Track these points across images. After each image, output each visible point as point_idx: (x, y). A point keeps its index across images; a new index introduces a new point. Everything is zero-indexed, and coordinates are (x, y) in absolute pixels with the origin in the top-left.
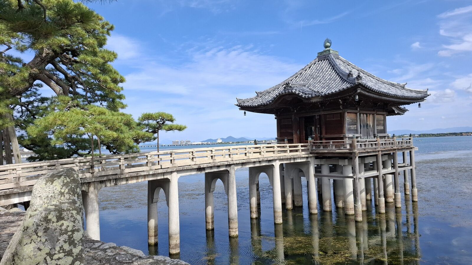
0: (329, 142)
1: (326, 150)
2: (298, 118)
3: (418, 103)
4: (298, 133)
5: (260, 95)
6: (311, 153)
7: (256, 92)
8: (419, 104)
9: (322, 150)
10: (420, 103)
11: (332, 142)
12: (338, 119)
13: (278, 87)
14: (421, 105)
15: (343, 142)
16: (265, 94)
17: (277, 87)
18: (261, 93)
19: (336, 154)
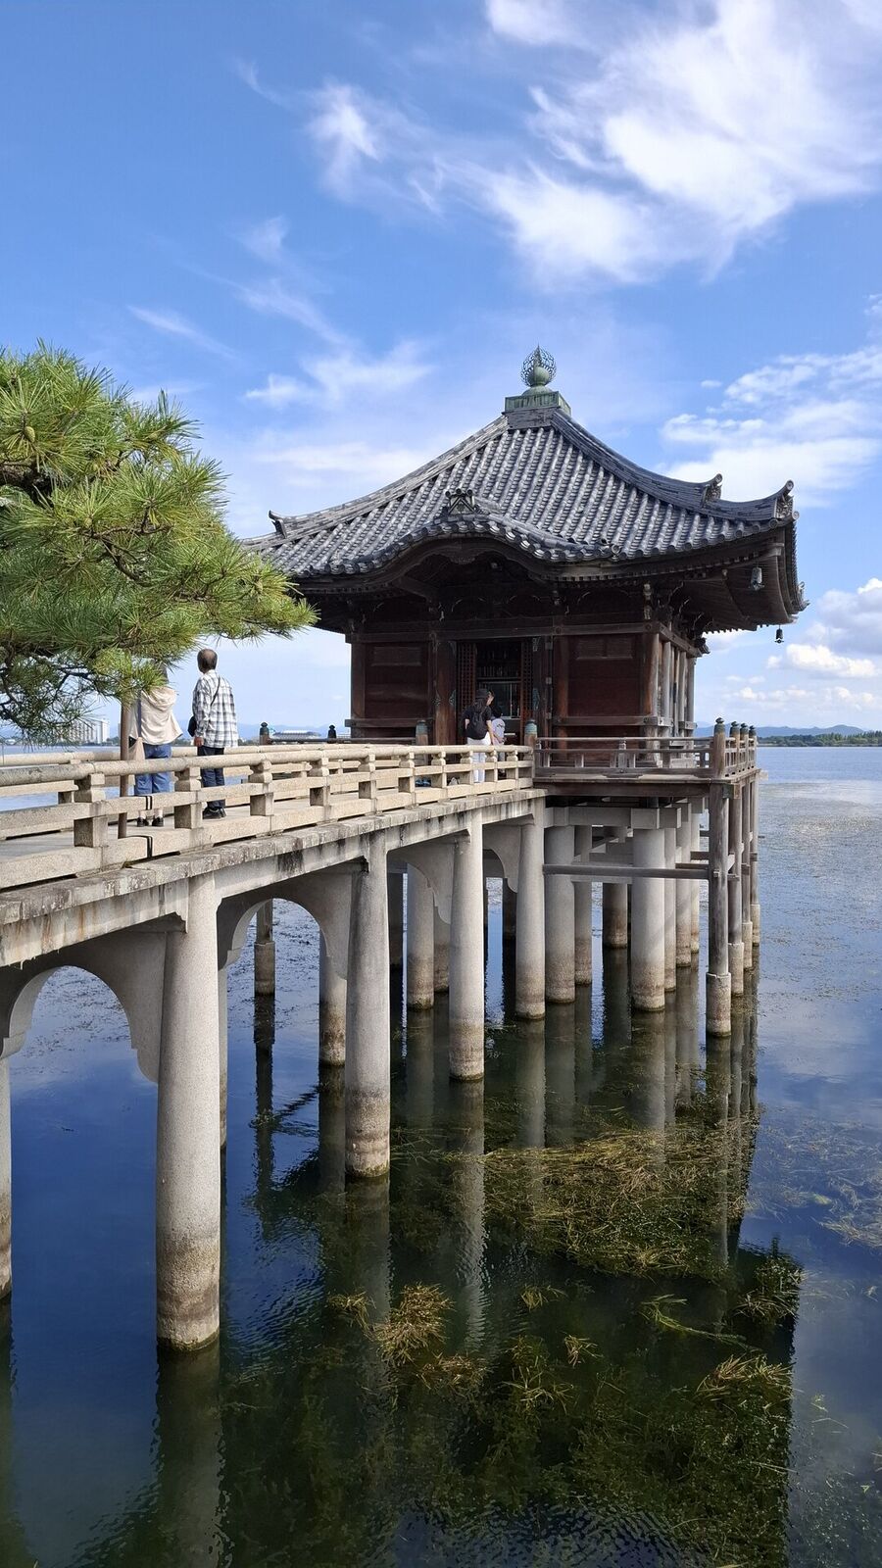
0: (617, 744)
1: (601, 772)
2: (453, 644)
3: (777, 627)
4: (452, 703)
5: (291, 534)
6: (536, 785)
7: (271, 516)
8: (779, 633)
9: (580, 773)
10: (783, 627)
11: (628, 742)
12: (624, 657)
13: (366, 511)
14: (784, 634)
15: (642, 744)
16: (312, 532)
17: (360, 507)
18: (295, 525)
19: (640, 789)
